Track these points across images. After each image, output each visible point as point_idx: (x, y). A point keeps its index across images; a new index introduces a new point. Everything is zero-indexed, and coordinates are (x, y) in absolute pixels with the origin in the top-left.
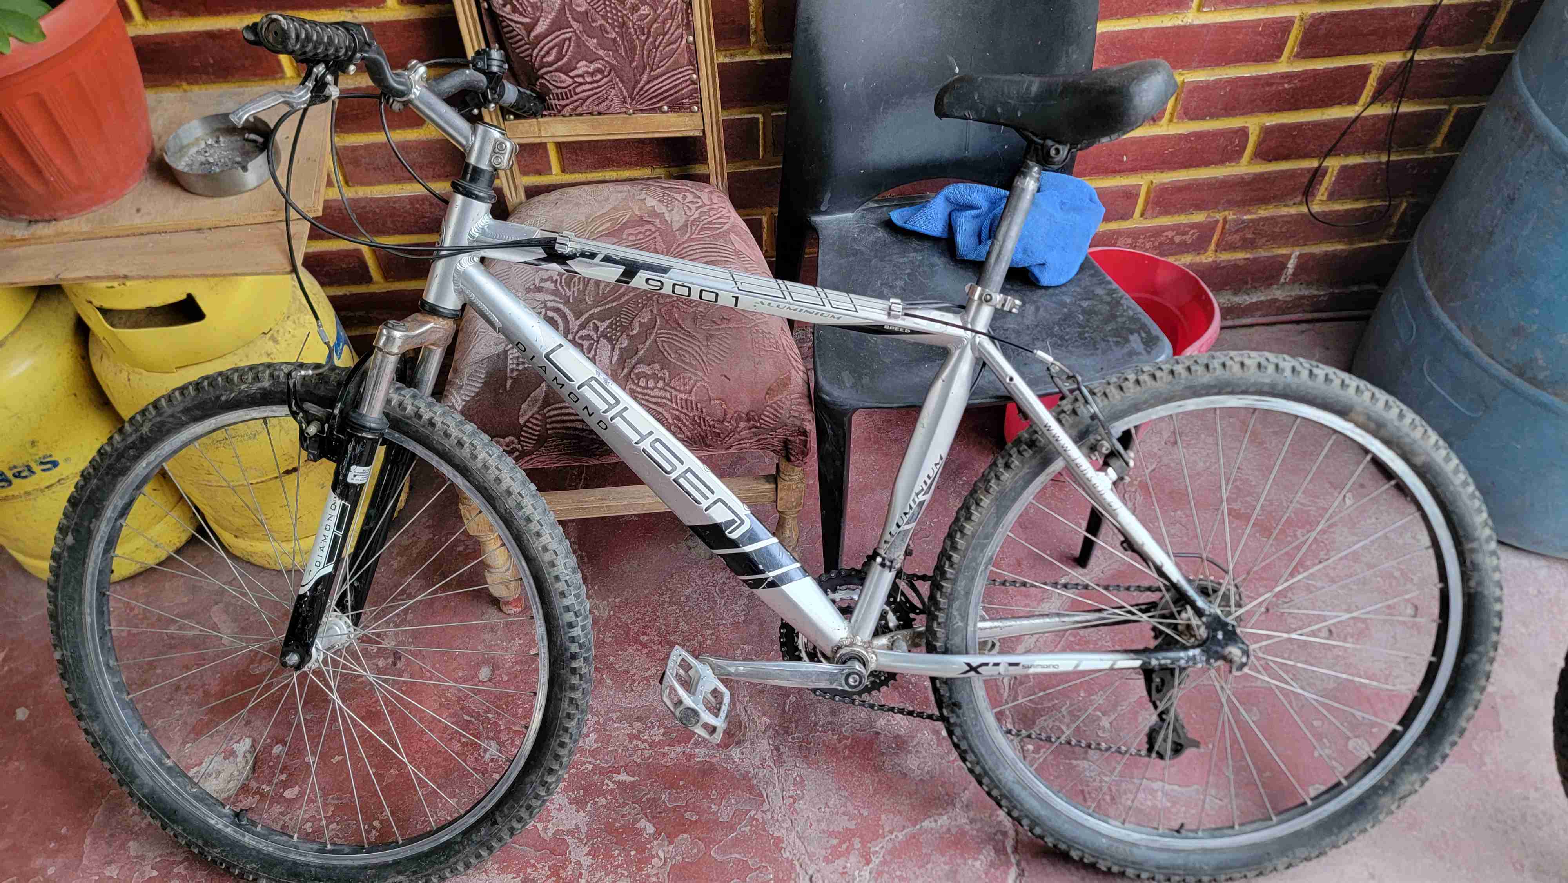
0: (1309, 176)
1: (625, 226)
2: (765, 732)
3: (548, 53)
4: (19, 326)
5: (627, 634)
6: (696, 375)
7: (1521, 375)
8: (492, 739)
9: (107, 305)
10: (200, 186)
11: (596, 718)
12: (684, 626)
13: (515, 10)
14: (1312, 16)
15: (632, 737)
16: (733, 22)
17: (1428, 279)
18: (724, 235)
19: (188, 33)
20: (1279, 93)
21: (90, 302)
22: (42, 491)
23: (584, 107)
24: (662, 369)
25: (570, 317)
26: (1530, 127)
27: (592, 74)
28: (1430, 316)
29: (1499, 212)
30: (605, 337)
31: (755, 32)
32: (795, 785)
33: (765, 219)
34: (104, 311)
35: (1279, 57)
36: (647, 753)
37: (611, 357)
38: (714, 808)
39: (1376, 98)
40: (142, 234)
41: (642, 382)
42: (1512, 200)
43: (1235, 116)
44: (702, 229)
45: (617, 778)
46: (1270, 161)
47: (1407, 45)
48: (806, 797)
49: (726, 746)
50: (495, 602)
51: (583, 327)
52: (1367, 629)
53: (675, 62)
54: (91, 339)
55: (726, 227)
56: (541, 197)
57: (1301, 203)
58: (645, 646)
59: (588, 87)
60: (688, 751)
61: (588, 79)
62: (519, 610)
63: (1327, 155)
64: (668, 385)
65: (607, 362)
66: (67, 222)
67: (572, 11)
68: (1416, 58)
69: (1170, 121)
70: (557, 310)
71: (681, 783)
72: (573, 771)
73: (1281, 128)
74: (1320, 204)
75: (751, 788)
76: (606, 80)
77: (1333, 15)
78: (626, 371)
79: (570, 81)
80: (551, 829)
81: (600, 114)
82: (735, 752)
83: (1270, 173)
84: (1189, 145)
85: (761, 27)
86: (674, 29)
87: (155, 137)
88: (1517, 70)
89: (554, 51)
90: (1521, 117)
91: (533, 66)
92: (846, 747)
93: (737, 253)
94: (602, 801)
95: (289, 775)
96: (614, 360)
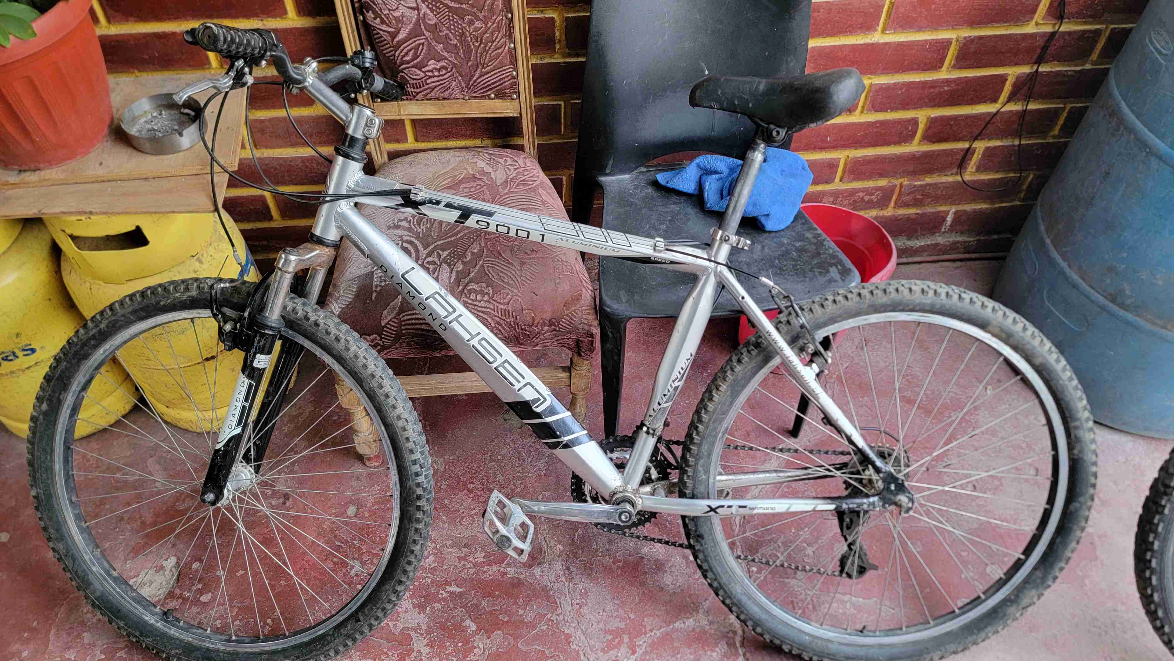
0: (962, 153)
1: (461, 182)
2: (559, 556)
3: (407, 54)
4: (10, 247)
5: (459, 483)
6: (512, 291)
7: (1113, 301)
8: (357, 559)
9: (76, 233)
10: (147, 146)
11: (434, 545)
12: (500, 478)
13: (383, 22)
14: (965, 38)
15: (460, 559)
16: (543, 34)
17: (1047, 230)
18: (534, 190)
19: (140, 34)
20: (940, 93)
21: (64, 231)
22: (23, 371)
23: (433, 94)
24: (487, 287)
25: (420, 247)
26: (1121, 122)
27: (439, 70)
28: (1049, 257)
29: (1098, 182)
30: (446, 263)
31: (560, 41)
32: (581, 595)
33: (564, 178)
34: (73, 238)
35: (941, 67)
36: (471, 571)
37: (450, 277)
38: (521, 612)
39: (1011, 98)
40: (103, 181)
41: (473, 296)
42: (1107, 174)
43: (908, 109)
44: (518, 185)
45: (449, 589)
46: (934, 143)
47: (1033, 61)
48: (589, 604)
49: (531, 566)
50: (360, 458)
51: (429, 255)
52: (1001, 485)
53: (499, 62)
54: (62, 258)
55: (535, 184)
56: (399, 159)
57: (956, 174)
58: (471, 491)
59: (436, 79)
60: (502, 569)
61: (436, 74)
62: (377, 464)
63: (976, 139)
64: (492, 298)
65: (447, 281)
66: (48, 171)
67: (425, 24)
68: (1041, 69)
69: (862, 112)
70: (410, 242)
71: (497, 593)
72: (416, 583)
73: (942, 118)
74: (970, 174)
75: (548, 598)
76: (449, 74)
77: (981, 38)
78: (461, 288)
79: (422, 75)
80: (400, 626)
81: (444, 99)
82: (537, 571)
83: (934, 151)
84: (875, 130)
85: (564, 38)
86: (500, 38)
87: (114, 110)
88: (1112, 80)
89: (411, 53)
90: (1114, 113)
91: (395, 63)
92: (618, 567)
93: (544, 202)
94: (438, 606)
95: (204, 585)
96: (452, 280)
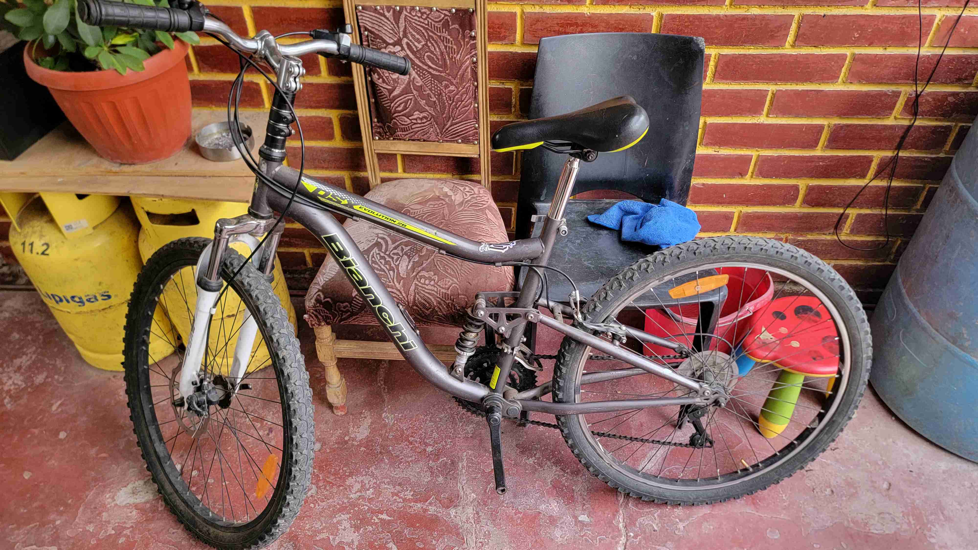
0: (838, 217)
1: (429, 200)
2: (471, 503)
3: (399, 106)
4: (106, 220)
5: (402, 435)
6: (452, 280)
7: (954, 343)
8: (314, 484)
9: (152, 211)
10: (210, 154)
11: (375, 481)
12: (435, 435)
13: (384, 81)
14: (835, 125)
15: (394, 494)
16: (503, 100)
17: (903, 283)
18: (483, 210)
19: (219, 81)
20: (817, 166)
21: (143, 208)
22: (100, 311)
23: (416, 136)
24: (435, 275)
25: (390, 242)
26: (958, 195)
27: (421, 119)
28: (904, 304)
29: (941, 244)
30: (406, 254)
31: (515, 106)
32: (484, 536)
33: (513, 209)
34: (148, 213)
35: (816, 147)
36: (400, 505)
37: (407, 266)
38: (434, 542)
39: (877, 176)
40: (176, 176)
41: (422, 281)
42: (948, 237)
43: (790, 178)
44: (471, 206)
45: (381, 516)
46: (813, 206)
47: (894, 147)
48: (490, 544)
49: (448, 507)
50: (331, 406)
51: (395, 248)
53: (467, 116)
54: (141, 231)
55: (484, 206)
56: (388, 183)
57: (833, 234)
58: (411, 443)
59: (419, 125)
60: (425, 507)
61: (419, 121)
62: (343, 413)
63: (849, 206)
64: (437, 284)
65: (405, 268)
66: (140, 166)
67: (414, 84)
68: (900, 154)
69: (752, 177)
70: (383, 239)
71: (418, 525)
72: (357, 509)
73: (819, 187)
74: (845, 235)
75: (458, 534)
76: (428, 123)
77: (848, 126)
78: (414, 274)
79: (409, 122)
80: (338, 540)
81: (424, 141)
82: (452, 512)
83: (813, 213)
84: (763, 192)
85: (518, 103)
86: (467, 99)
87: (193, 130)
88: (953, 165)
89: (403, 105)
90: (953, 189)
91: (391, 111)
92: (519, 518)
93: (488, 220)
94: (370, 528)
95: (197, 488)
96: (409, 268)
